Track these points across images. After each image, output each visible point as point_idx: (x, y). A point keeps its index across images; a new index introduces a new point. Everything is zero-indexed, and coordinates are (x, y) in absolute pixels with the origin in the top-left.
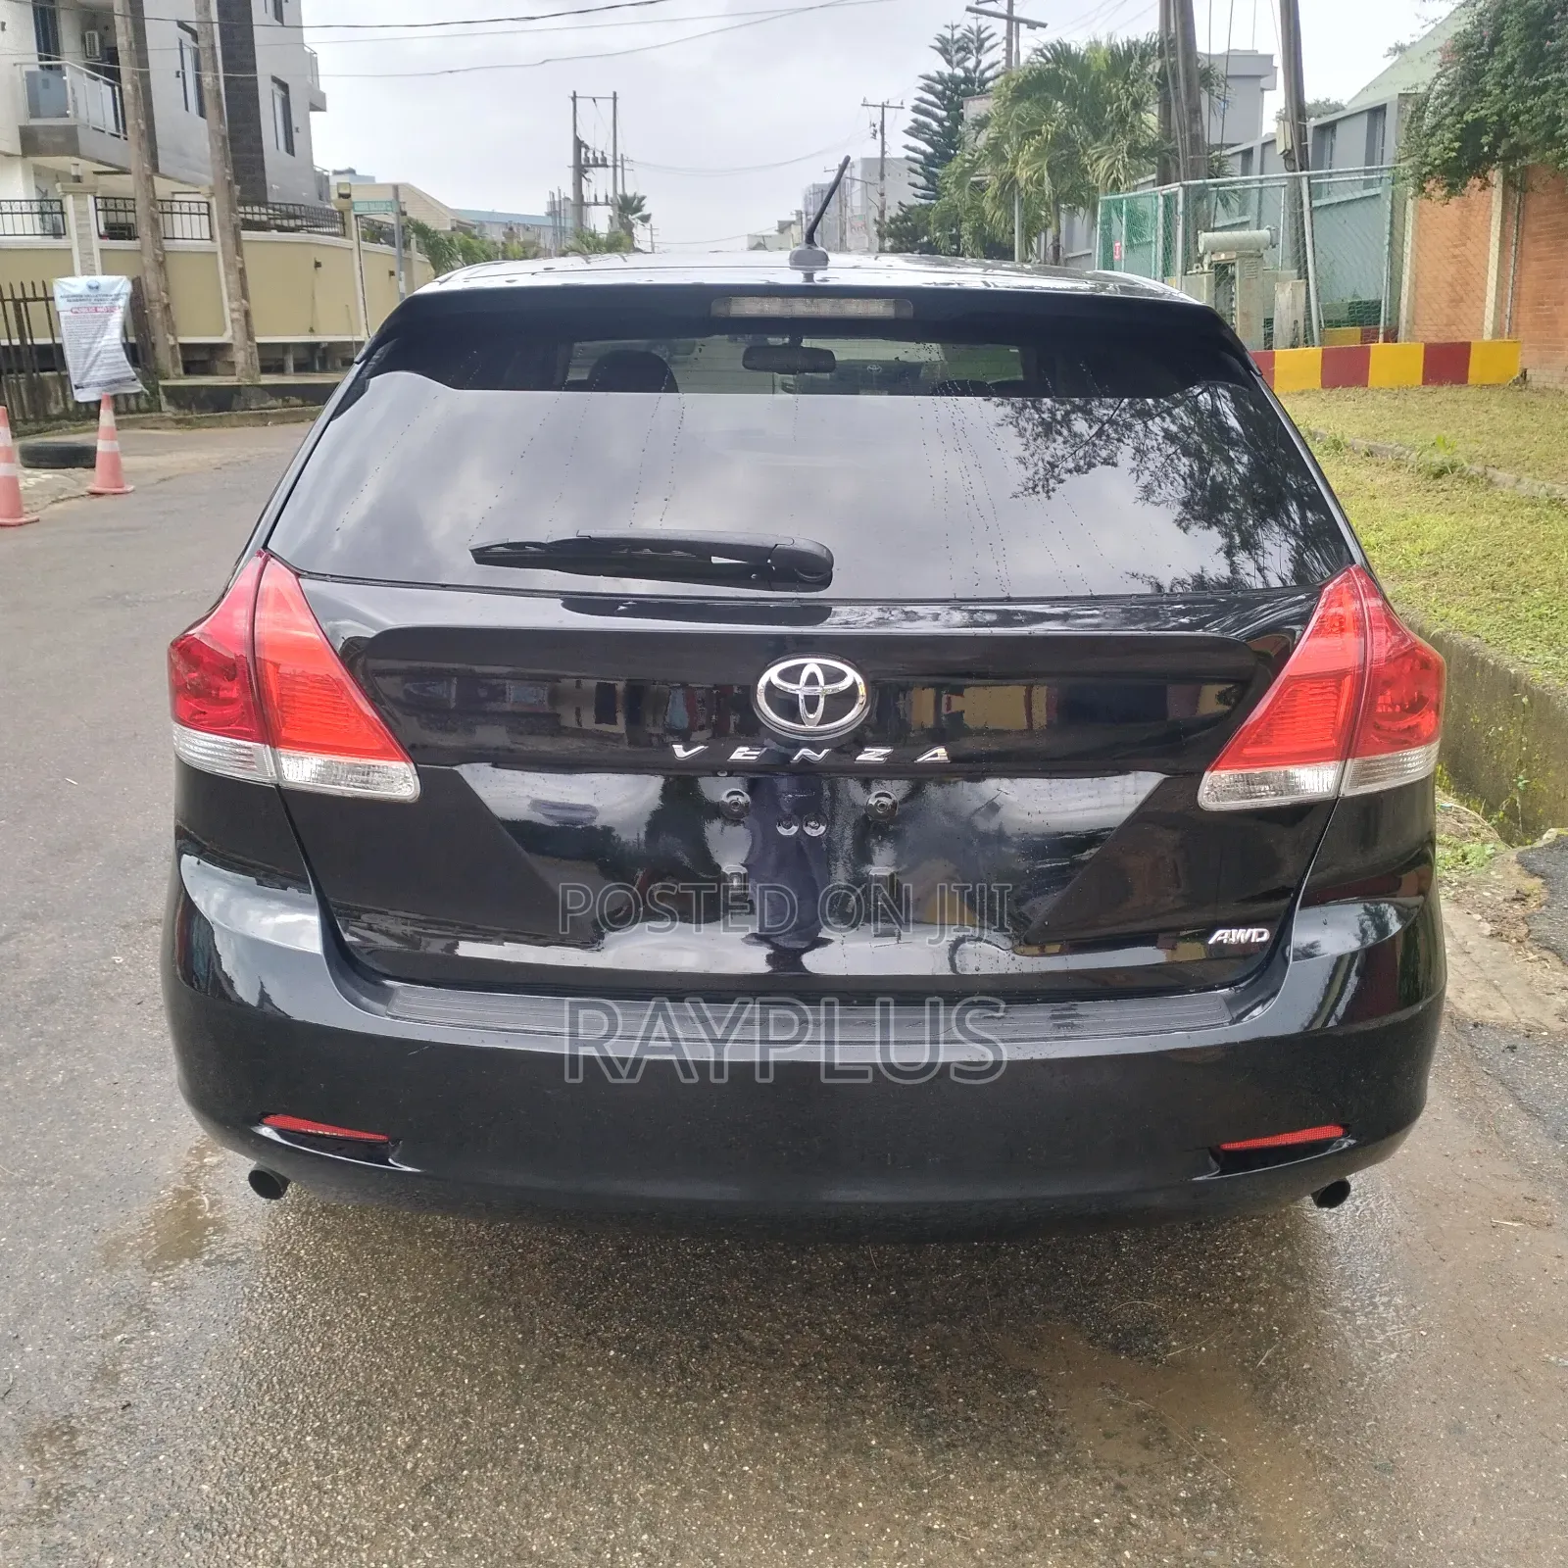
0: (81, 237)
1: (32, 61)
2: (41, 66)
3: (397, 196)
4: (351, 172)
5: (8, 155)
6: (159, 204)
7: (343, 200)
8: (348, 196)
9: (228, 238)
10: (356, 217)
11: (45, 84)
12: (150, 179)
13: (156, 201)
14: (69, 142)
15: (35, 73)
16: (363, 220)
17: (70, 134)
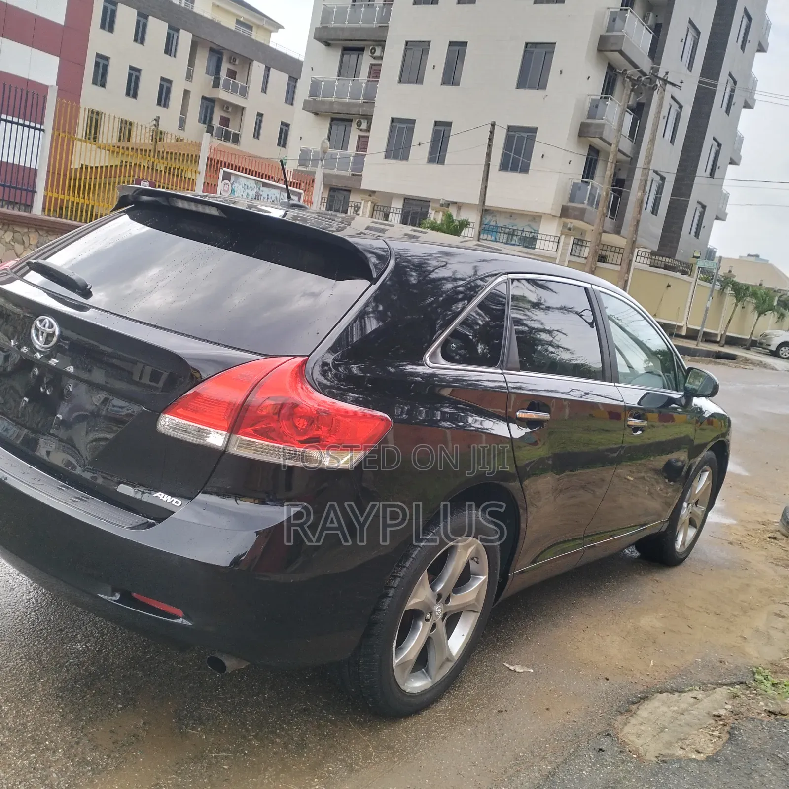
0: (562, 254)
1: (578, 178)
2: (582, 181)
4: (757, 256)
5: (554, 216)
6: (602, 246)
7: (694, 259)
8: (698, 258)
9: (625, 266)
10: (699, 268)
11: (580, 189)
12: (600, 234)
13: (600, 244)
14: (581, 215)
15: (578, 184)
16: (703, 270)
17: (583, 211)
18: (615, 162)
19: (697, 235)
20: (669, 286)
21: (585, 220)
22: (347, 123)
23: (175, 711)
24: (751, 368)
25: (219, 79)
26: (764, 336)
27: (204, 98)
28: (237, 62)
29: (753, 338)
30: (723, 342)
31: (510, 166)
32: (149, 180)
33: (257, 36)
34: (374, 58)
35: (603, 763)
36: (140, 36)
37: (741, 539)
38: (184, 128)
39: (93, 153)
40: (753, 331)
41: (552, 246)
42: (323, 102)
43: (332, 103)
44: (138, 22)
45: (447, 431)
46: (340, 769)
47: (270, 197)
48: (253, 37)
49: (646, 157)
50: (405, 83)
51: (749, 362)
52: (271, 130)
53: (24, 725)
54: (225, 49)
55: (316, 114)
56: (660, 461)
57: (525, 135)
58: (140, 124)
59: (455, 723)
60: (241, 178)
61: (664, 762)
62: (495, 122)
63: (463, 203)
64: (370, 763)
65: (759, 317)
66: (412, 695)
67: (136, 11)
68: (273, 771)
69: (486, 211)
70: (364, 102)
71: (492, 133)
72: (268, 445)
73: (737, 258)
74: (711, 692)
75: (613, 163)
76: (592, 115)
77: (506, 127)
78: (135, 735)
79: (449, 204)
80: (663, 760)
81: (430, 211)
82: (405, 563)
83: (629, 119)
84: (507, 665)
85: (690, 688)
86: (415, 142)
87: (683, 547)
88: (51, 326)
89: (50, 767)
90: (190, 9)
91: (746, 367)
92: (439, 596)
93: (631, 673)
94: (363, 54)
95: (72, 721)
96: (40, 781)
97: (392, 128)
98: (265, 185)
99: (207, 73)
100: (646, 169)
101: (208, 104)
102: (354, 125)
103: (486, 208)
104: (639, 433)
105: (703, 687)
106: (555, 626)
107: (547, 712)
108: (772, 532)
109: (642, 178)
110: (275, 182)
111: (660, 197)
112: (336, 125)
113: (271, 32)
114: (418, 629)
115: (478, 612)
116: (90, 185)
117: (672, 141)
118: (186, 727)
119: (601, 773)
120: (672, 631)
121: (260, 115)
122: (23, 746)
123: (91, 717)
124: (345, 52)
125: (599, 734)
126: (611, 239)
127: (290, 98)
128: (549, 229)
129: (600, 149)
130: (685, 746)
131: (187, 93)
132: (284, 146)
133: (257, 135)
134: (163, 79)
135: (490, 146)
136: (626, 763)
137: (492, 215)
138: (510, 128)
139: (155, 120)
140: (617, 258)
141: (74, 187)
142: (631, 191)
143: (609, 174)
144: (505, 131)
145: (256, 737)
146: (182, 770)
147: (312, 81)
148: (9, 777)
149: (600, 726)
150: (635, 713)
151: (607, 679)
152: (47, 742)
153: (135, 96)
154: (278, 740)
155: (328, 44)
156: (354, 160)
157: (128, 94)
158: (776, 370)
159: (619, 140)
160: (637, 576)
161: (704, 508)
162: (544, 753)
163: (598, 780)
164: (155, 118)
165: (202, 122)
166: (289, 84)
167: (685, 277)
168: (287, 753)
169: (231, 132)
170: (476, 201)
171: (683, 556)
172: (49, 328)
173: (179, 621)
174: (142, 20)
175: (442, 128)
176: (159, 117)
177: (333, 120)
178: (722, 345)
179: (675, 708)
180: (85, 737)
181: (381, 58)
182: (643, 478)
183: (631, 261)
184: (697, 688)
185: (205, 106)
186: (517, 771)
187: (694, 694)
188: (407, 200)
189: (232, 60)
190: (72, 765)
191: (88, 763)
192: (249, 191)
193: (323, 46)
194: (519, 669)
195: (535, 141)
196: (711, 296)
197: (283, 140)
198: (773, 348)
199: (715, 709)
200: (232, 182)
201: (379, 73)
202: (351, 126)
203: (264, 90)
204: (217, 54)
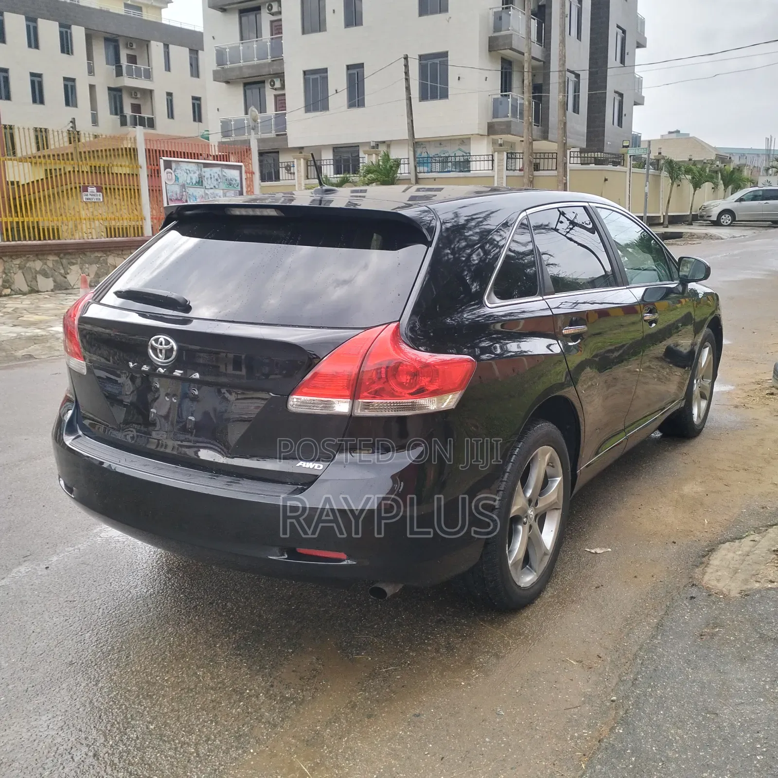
0: (499, 171)
1: (497, 92)
2: (501, 95)
3: (649, 146)
4: (678, 132)
5: (481, 135)
6: (535, 155)
7: (625, 149)
8: (627, 147)
9: (561, 169)
10: (630, 156)
11: (501, 104)
12: (531, 143)
13: (532, 153)
14: (507, 128)
15: (498, 98)
16: (635, 158)
17: (508, 124)
18: (531, 71)
19: (620, 124)
20: (606, 180)
21: (512, 133)
22: (259, 85)
23: (336, 644)
24: (698, 242)
25: (121, 66)
26: (703, 208)
27: (110, 89)
28: (134, 47)
29: (693, 213)
30: (666, 223)
31: (429, 95)
32: (95, 184)
33: (148, 15)
34: (273, 14)
35: (698, 607)
36: (33, 41)
37: (743, 401)
38: (98, 123)
39: (16, 168)
40: (692, 207)
41: (487, 165)
42: (232, 69)
43: (241, 68)
44: (28, 27)
45: (524, 359)
46: (489, 659)
47: (212, 177)
48: (145, 17)
49: (560, 59)
50: (308, 33)
51: (696, 236)
52: (184, 107)
53: (222, 682)
54: (119, 36)
55: (227, 82)
56: (660, 349)
57: (437, 61)
58: (55, 130)
59: (565, 604)
60: (180, 163)
61: (747, 595)
62: (407, 55)
63: (391, 141)
64: (510, 649)
65: (695, 191)
66: (524, 589)
67: (23, 17)
68: (437, 672)
69: (416, 144)
70: (272, 61)
71: (406, 66)
72: (382, 403)
73: (659, 138)
74: (765, 533)
75: (528, 72)
76: (497, 28)
77: (417, 57)
78: (314, 670)
79: (378, 145)
80: (746, 595)
81: (361, 154)
82: (503, 478)
83: (534, 24)
84: (588, 550)
85: (747, 534)
86: (331, 91)
87: (699, 419)
88: (168, 343)
89: (260, 709)
90: (77, 3)
91: (694, 242)
92: (530, 501)
93: (692, 533)
94: (260, 13)
95: (258, 671)
96: (257, 721)
97: (306, 81)
98: (206, 165)
99: (107, 63)
100: (563, 71)
101: (116, 94)
102: (268, 86)
103: (416, 140)
104: (654, 325)
105: (757, 530)
106: (615, 510)
107: (635, 579)
108: (768, 389)
109: (561, 81)
110: (205, 159)
111: (579, 95)
112: (249, 89)
113: (160, 8)
114: (519, 531)
115: (559, 509)
116: (30, 201)
117: (579, 37)
118: (352, 655)
119: (699, 615)
120: (712, 492)
121: (169, 95)
122: (230, 698)
123: (272, 664)
124: (241, 14)
125: (685, 586)
126: (541, 146)
127: (195, 71)
128: (480, 149)
129: (511, 60)
130: (759, 580)
131: (92, 87)
132: (200, 120)
133: (171, 115)
134: (65, 79)
135: (407, 80)
136: (716, 603)
137: (422, 146)
138: (421, 57)
139: (71, 122)
140: (552, 163)
141: (15, 206)
142: (551, 95)
143: (527, 84)
144: (417, 61)
145: (410, 649)
146: (365, 687)
147: (217, 50)
148: (232, 724)
149: (683, 580)
150: (708, 564)
151: (675, 543)
152: (248, 691)
153: (42, 102)
154: (429, 648)
155: (223, 10)
156: (276, 121)
157: (34, 101)
158: (722, 239)
159: (531, 48)
160: (666, 453)
161: (710, 381)
162: (646, 611)
163: (699, 620)
164: (71, 120)
165: (114, 113)
166: (191, 58)
167: (618, 168)
168: (441, 656)
169: (144, 118)
170: (406, 136)
171: (701, 427)
172: (166, 345)
173: (345, 563)
174: (32, 24)
175: (355, 71)
176: (74, 119)
177: (245, 85)
178: (666, 226)
179: (740, 552)
180: (276, 680)
181: (280, 13)
182: (649, 367)
183: (566, 163)
184: (752, 532)
185: (113, 97)
186: (631, 629)
187: (752, 537)
188: (336, 149)
189: (129, 45)
190: (277, 703)
191: (288, 699)
192: (192, 175)
193: (219, 13)
194: (599, 551)
195: (447, 65)
196: (647, 181)
197: (198, 115)
198: (714, 218)
199: (773, 546)
200: (173, 169)
201: (281, 29)
202: (264, 87)
203: (168, 68)
204: (113, 42)
